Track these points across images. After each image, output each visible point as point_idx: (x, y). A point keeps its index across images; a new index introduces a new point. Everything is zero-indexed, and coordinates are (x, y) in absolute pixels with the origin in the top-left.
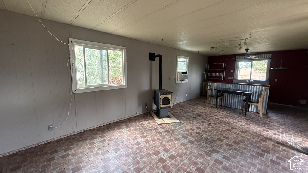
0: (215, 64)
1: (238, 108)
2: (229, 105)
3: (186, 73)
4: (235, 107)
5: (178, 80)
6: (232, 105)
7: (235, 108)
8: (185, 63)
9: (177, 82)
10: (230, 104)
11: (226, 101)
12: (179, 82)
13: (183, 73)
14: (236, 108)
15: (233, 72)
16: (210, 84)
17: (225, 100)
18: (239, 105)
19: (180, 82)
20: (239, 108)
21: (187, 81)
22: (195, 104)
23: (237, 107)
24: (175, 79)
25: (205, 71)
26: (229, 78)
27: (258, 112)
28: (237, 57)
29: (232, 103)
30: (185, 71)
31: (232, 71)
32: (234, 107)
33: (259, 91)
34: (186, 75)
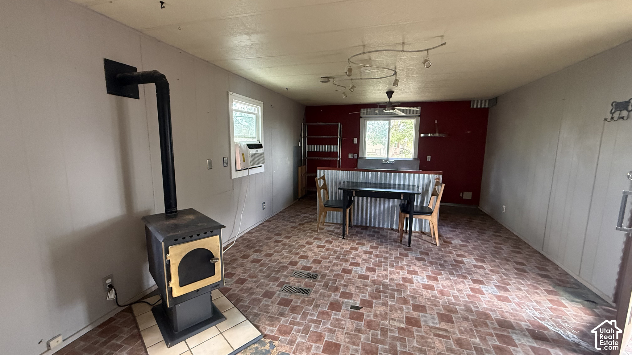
0: (321, 123)
1: (385, 226)
2: (366, 223)
3: (259, 146)
4: (379, 225)
5: (239, 168)
6: (372, 220)
7: (379, 228)
8: (254, 116)
9: (235, 175)
10: (368, 219)
11: (360, 213)
12: (240, 174)
13: (251, 146)
14: (381, 226)
15: (356, 143)
16: (320, 173)
17: (358, 211)
18: (386, 220)
19: (245, 173)
20: (388, 225)
21: (262, 170)
22: (289, 233)
23: (383, 225)
24: (226, 163)
25: (300, 140)
26: (350, 156)
27: (423, 230)
28: (362, 110)
29: (373, 215)
30: (255, 142)
31: (355, 141)
32: (377, 226)
33: (423, 185)
34: (260, 151)
